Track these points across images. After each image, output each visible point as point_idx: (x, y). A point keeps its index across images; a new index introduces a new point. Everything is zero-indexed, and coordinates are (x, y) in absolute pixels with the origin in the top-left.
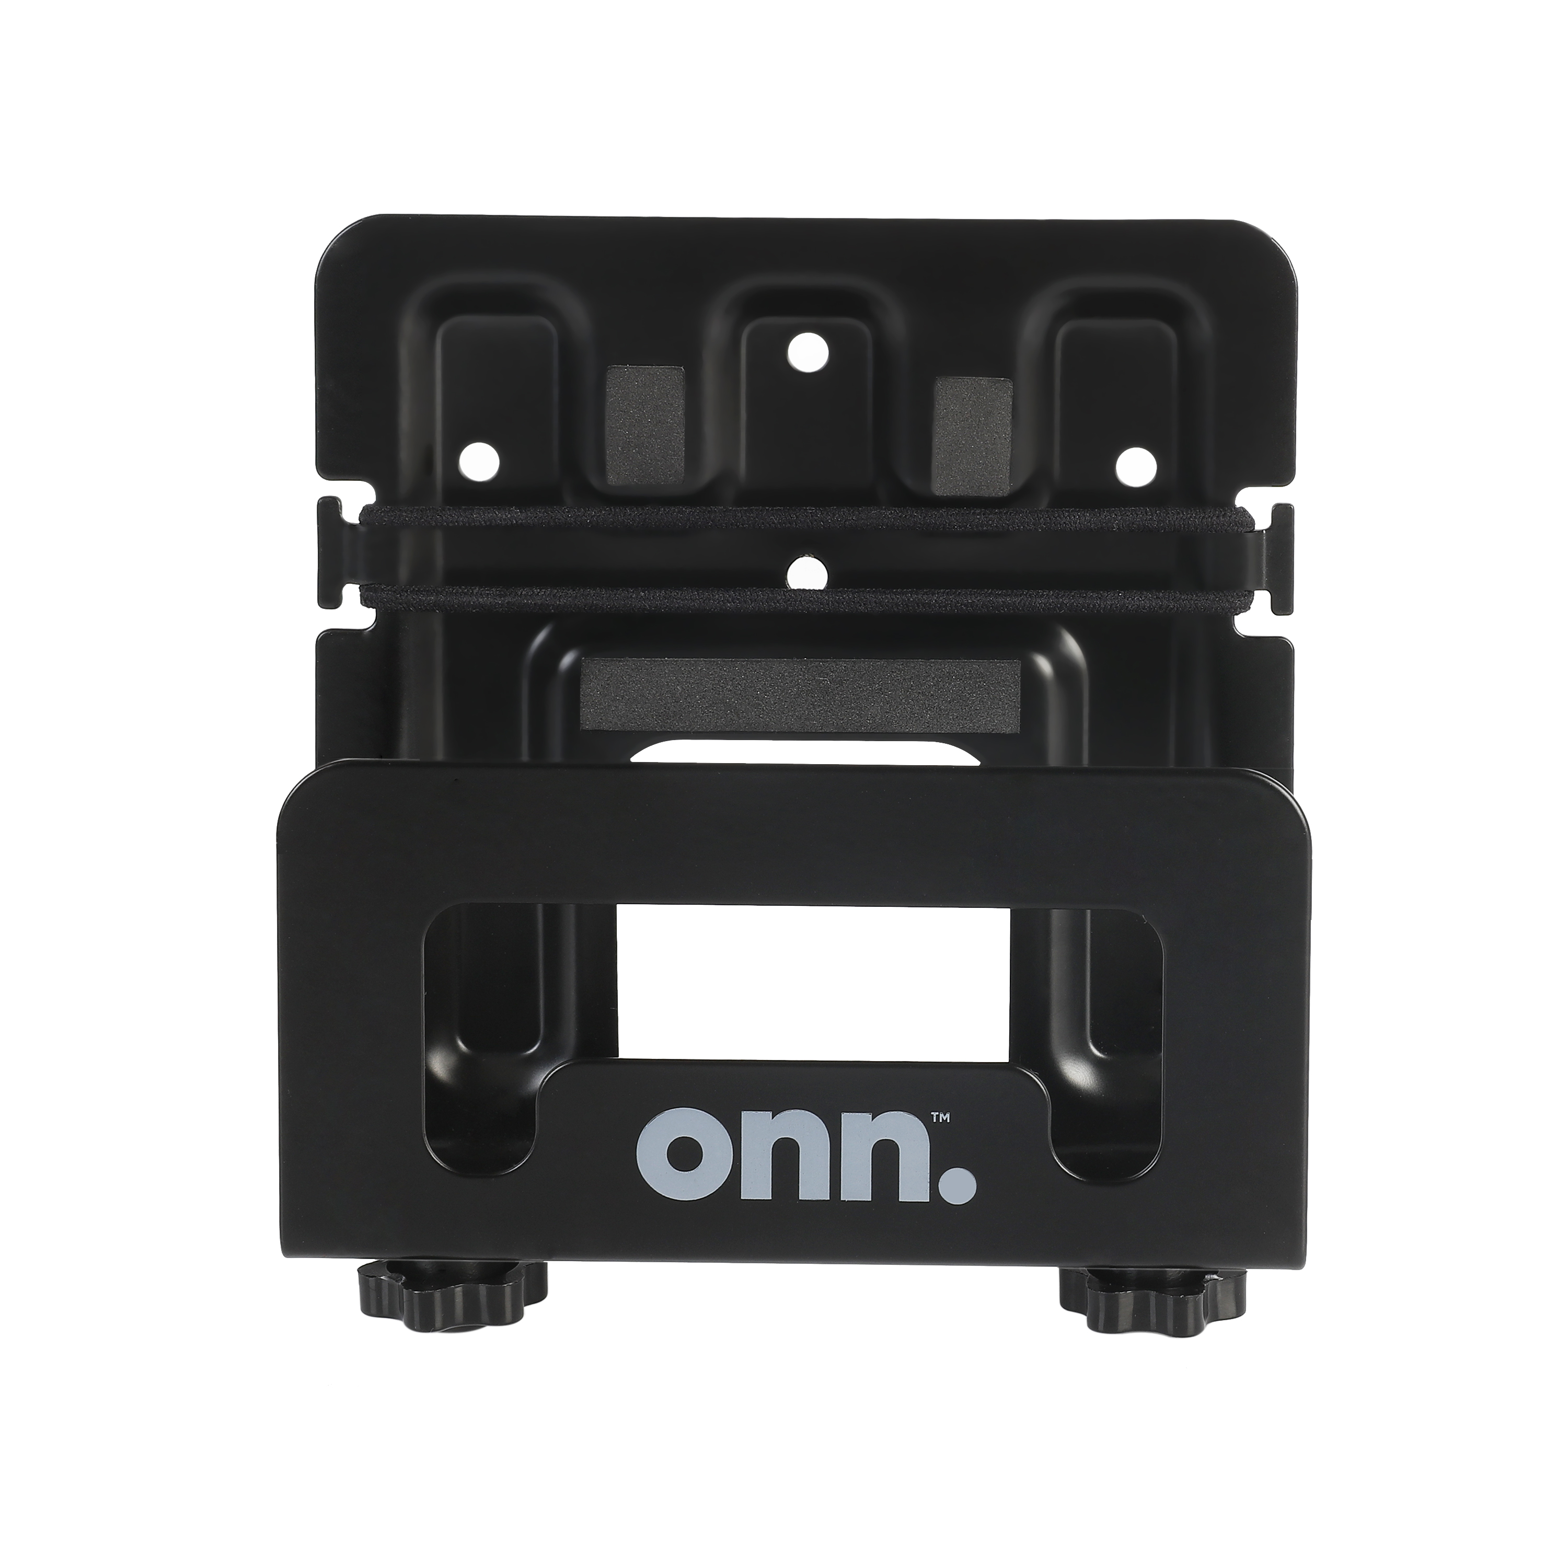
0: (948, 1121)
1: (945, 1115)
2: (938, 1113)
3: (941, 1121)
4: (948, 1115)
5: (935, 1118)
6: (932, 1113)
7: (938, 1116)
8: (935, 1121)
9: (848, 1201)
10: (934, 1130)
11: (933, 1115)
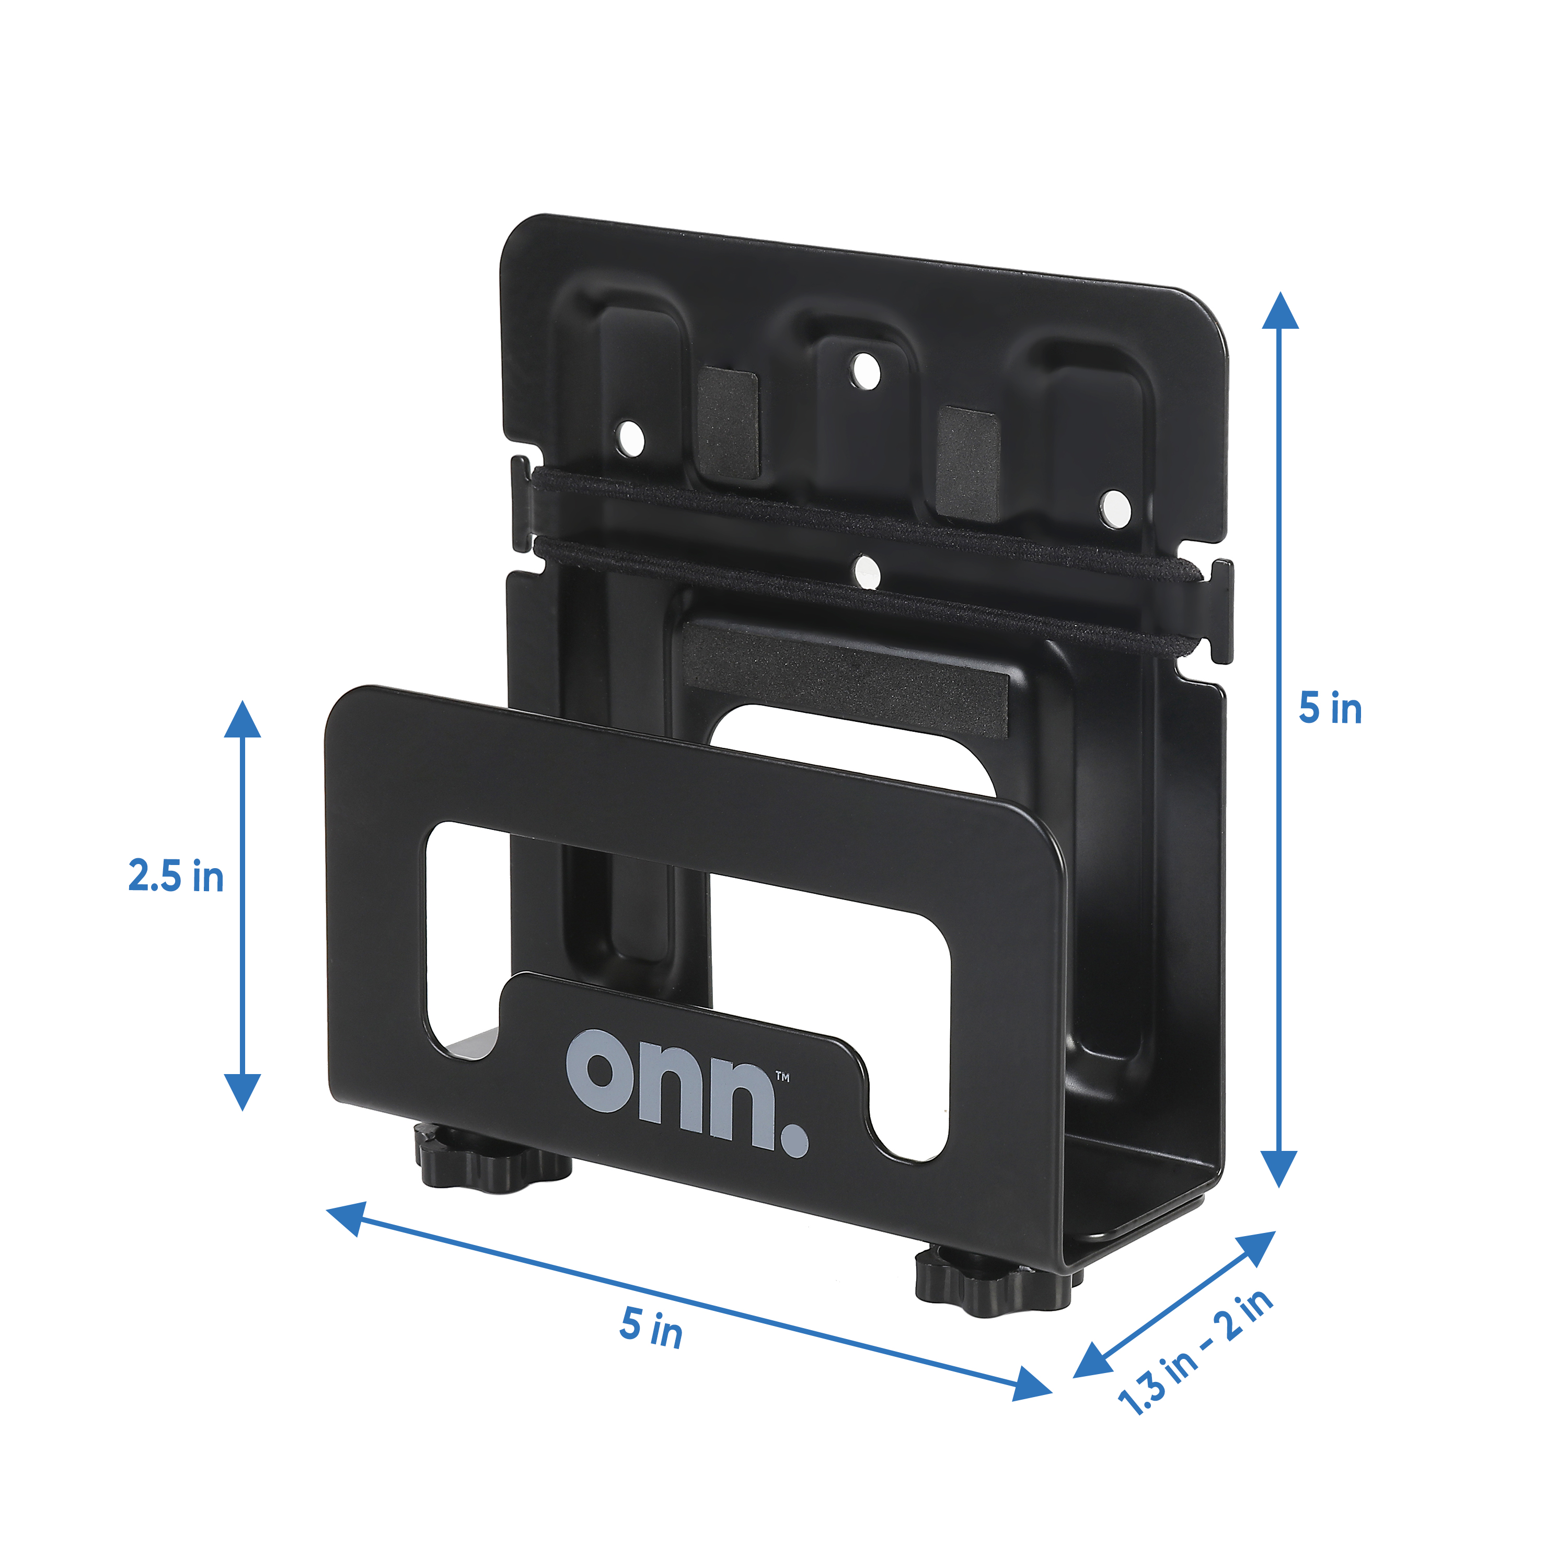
0: (788, 1081)
1: (786, 1075)
2: (780, 1073)
3: (783, 1080)
4: (788, 1075)
5: (778, 1076)
6: (777, 1072)
7: (781, 1075)
8: (778, 1079)
9: (715, 1137)
10: (778, 1086)
11: (777, 1073)
